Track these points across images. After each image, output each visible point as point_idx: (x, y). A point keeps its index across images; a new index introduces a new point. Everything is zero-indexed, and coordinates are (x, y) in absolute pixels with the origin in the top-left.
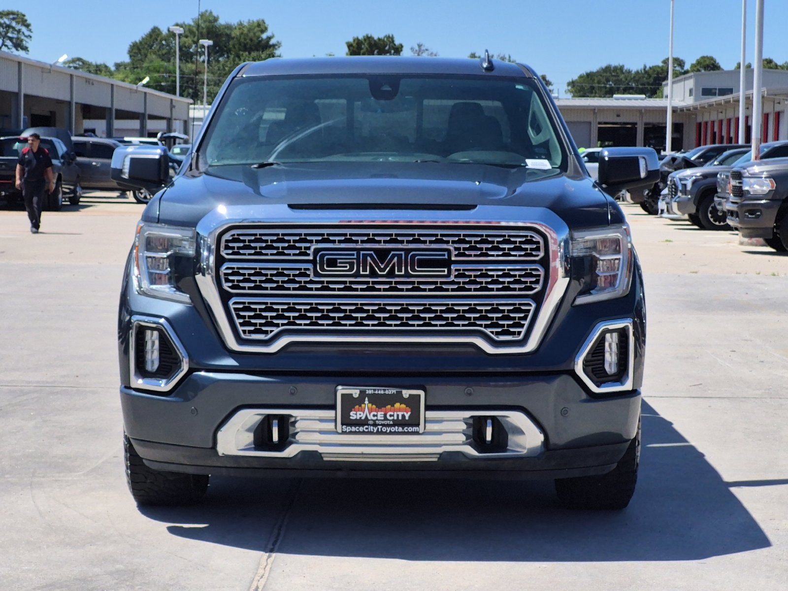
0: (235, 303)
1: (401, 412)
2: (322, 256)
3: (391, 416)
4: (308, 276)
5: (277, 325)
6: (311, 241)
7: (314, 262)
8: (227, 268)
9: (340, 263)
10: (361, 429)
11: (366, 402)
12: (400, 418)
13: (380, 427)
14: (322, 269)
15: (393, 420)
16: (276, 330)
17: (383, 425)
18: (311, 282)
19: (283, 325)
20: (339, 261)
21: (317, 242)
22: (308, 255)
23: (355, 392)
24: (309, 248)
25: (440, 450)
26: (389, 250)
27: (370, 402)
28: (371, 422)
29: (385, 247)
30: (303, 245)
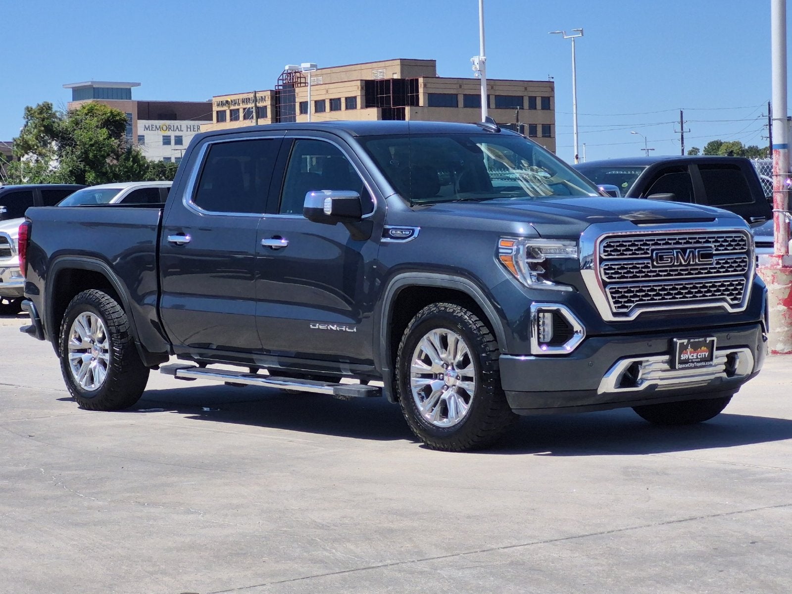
0: (611, 289)
1: (704, 353)
2: (657, 254)
3: (700, 355)
4: (649, 267)
5: (633, 302)
6: (649, 245)
7: (651, 258)
8: (606, 265)
9: (666, 258)
10: (687, 365)
11: (689, 347)
12: (703, 356)
13: (695, 363)
14: (657, 263)
15: (700, 358)
16: (633, 305)
17: (697, 362)
18: (651, 271)
19: (637, 301)
20: (665, 257)
21: (653, 245)
22: (648, 254)
23: (685, 341)
24: (648, 249)
25: (712, 377)
26: (687, 248)
27: (691, 347)
28: (690, 361)
29: (684, 246)
30: (646, 247)
